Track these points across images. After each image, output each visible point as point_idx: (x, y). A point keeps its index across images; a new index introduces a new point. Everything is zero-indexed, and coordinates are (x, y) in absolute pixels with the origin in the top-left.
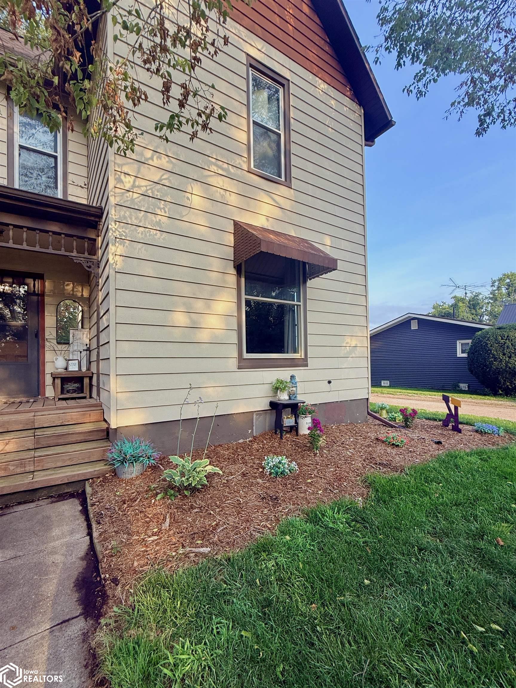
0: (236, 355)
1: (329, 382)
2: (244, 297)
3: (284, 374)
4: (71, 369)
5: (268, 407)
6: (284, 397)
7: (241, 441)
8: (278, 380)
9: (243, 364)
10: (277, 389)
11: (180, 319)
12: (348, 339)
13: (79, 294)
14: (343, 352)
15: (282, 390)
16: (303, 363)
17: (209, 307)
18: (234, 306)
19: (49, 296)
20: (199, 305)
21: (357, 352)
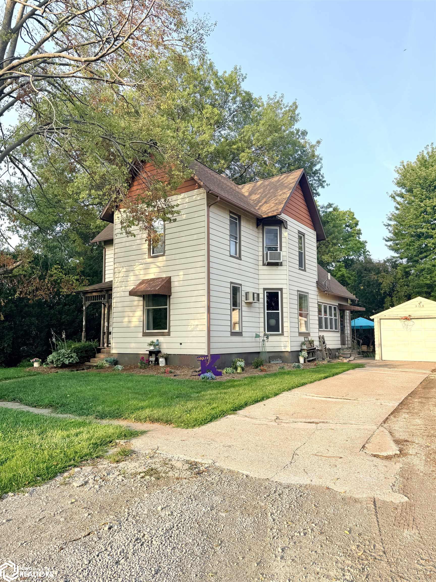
0: (142, 331)
1: (181, 344)
8: (151, 341)
9: (144, 335)
10: (150, 345)
11: (126, 319)
12: (192, 322)
14: (190, 328)
15: (152, 345)
16: (169, 334)
17: (134, 314)
18: (142, 313)
21: (200, 328)
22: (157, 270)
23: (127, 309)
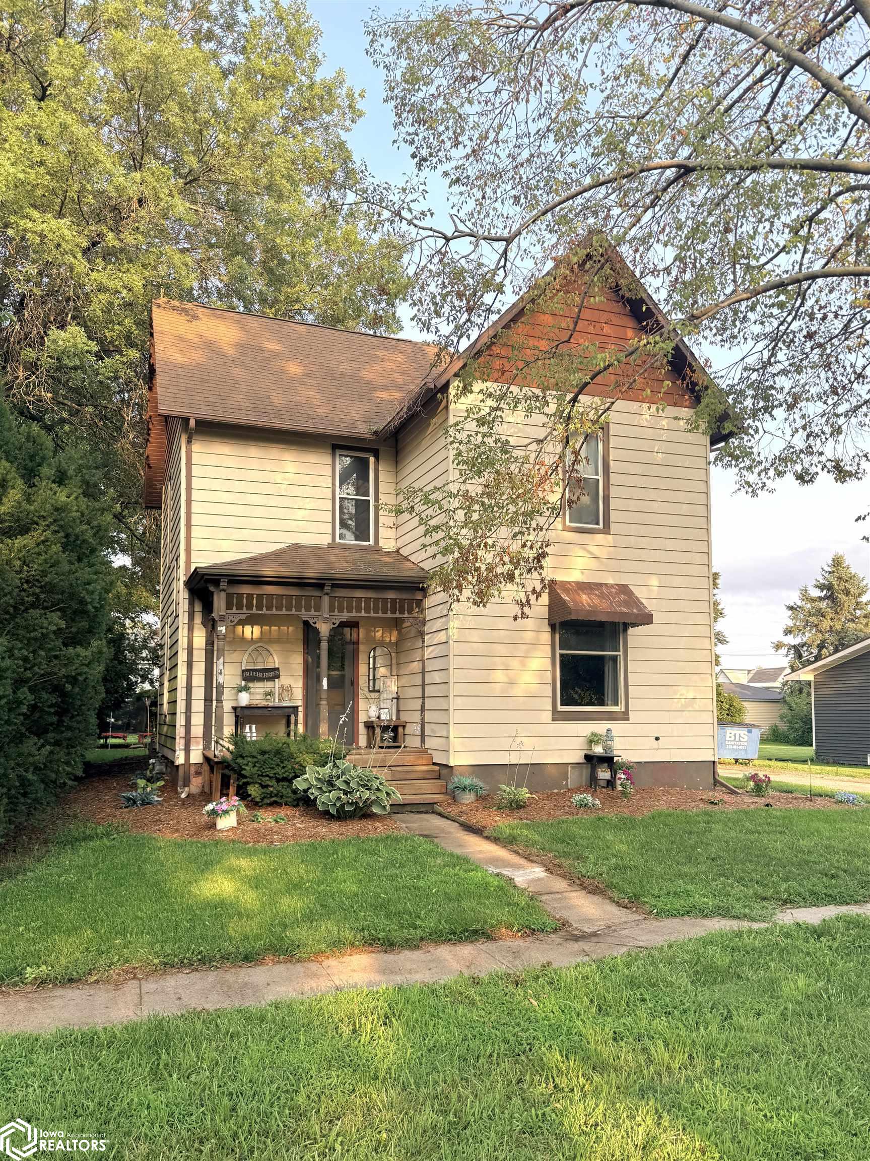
0: (550, 707)
1: (657, 739)
2: (558, 652)
3: (600, 727)
4: (383, 717)
5: (582, 760)
6: (598, 750)
7: (556, 791)
8: (592, 733)
9: (557, 716)
10: (591, 742)
11: (499, 676)
12: (683, 691)
13: (388, 640)
14: (676, 705)
15: (597, 743)
16: (625, 716)
17: (523, 664)
18: (548, 662)
19: (363, 643)
20: (515, 663)
21: (698, 705)
22: (593, 564)
23: (501, 649)
